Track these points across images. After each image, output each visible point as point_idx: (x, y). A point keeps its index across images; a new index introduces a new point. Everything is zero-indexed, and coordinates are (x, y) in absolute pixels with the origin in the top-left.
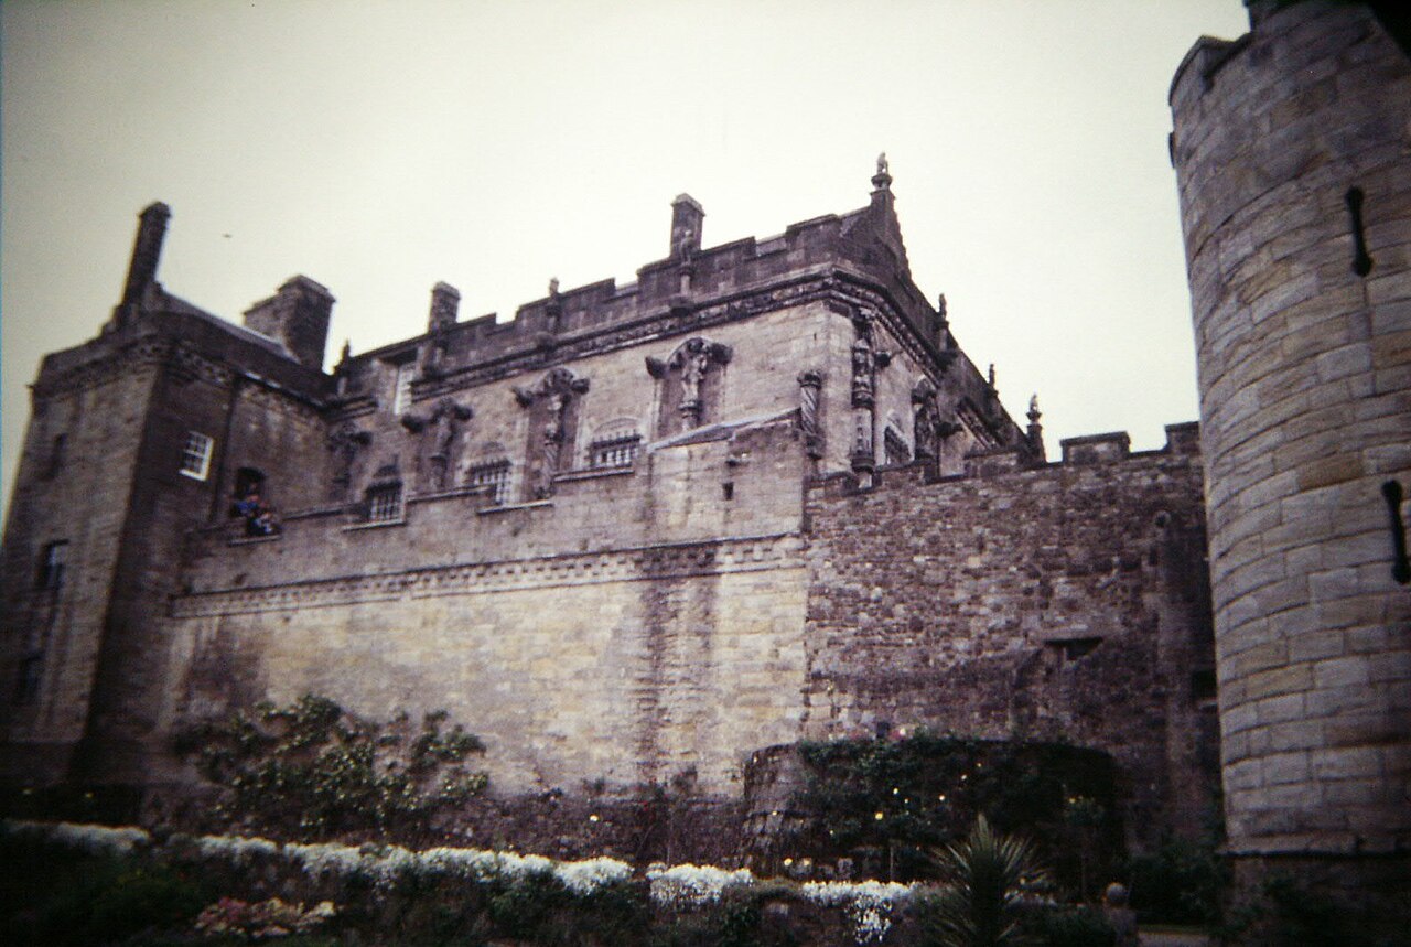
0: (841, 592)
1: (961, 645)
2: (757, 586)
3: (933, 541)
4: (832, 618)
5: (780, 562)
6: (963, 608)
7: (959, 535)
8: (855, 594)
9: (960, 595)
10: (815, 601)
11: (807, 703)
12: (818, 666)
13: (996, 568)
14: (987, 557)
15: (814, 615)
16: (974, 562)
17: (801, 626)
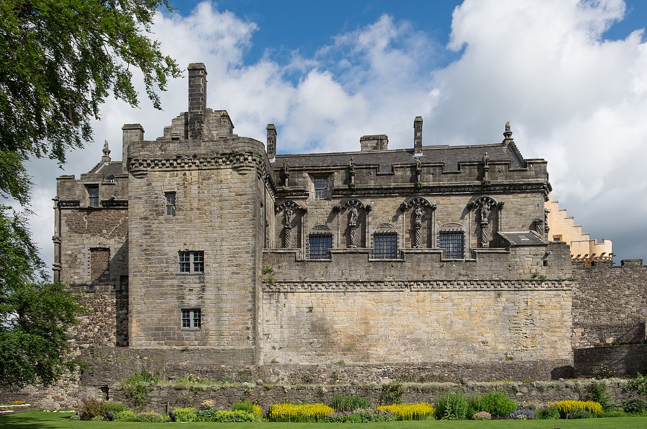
0: (582, 299)
1: (622, 316)
2: (555, 295)
3: (614, 285)
4: (580, 307)
5: (563, 288)
6: (624, 305)
7: (622, 284)
8: (588, 300)
9: (623, 301)
10: (575, 301)
11: (573, 331)
12: (576, 320)
13: (633, 295)
14: (631, 291)
15: (575, 306)
16: (627, 293)
17: (571, 308)
